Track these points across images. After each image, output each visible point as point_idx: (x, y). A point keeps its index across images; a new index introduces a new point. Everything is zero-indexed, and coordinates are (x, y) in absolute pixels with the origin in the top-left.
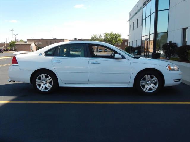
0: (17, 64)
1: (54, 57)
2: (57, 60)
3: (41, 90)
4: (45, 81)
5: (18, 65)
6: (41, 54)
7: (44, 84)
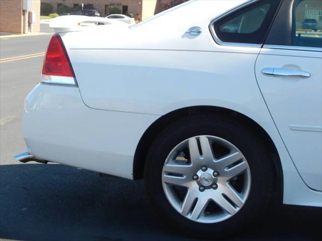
0: (69, 80)
1: (266, 49)
2: (287, 67)
3: (189, 217)
4: (210, 171)
5: (77, 85)
6: (195, 32)
7: (203, 188)
